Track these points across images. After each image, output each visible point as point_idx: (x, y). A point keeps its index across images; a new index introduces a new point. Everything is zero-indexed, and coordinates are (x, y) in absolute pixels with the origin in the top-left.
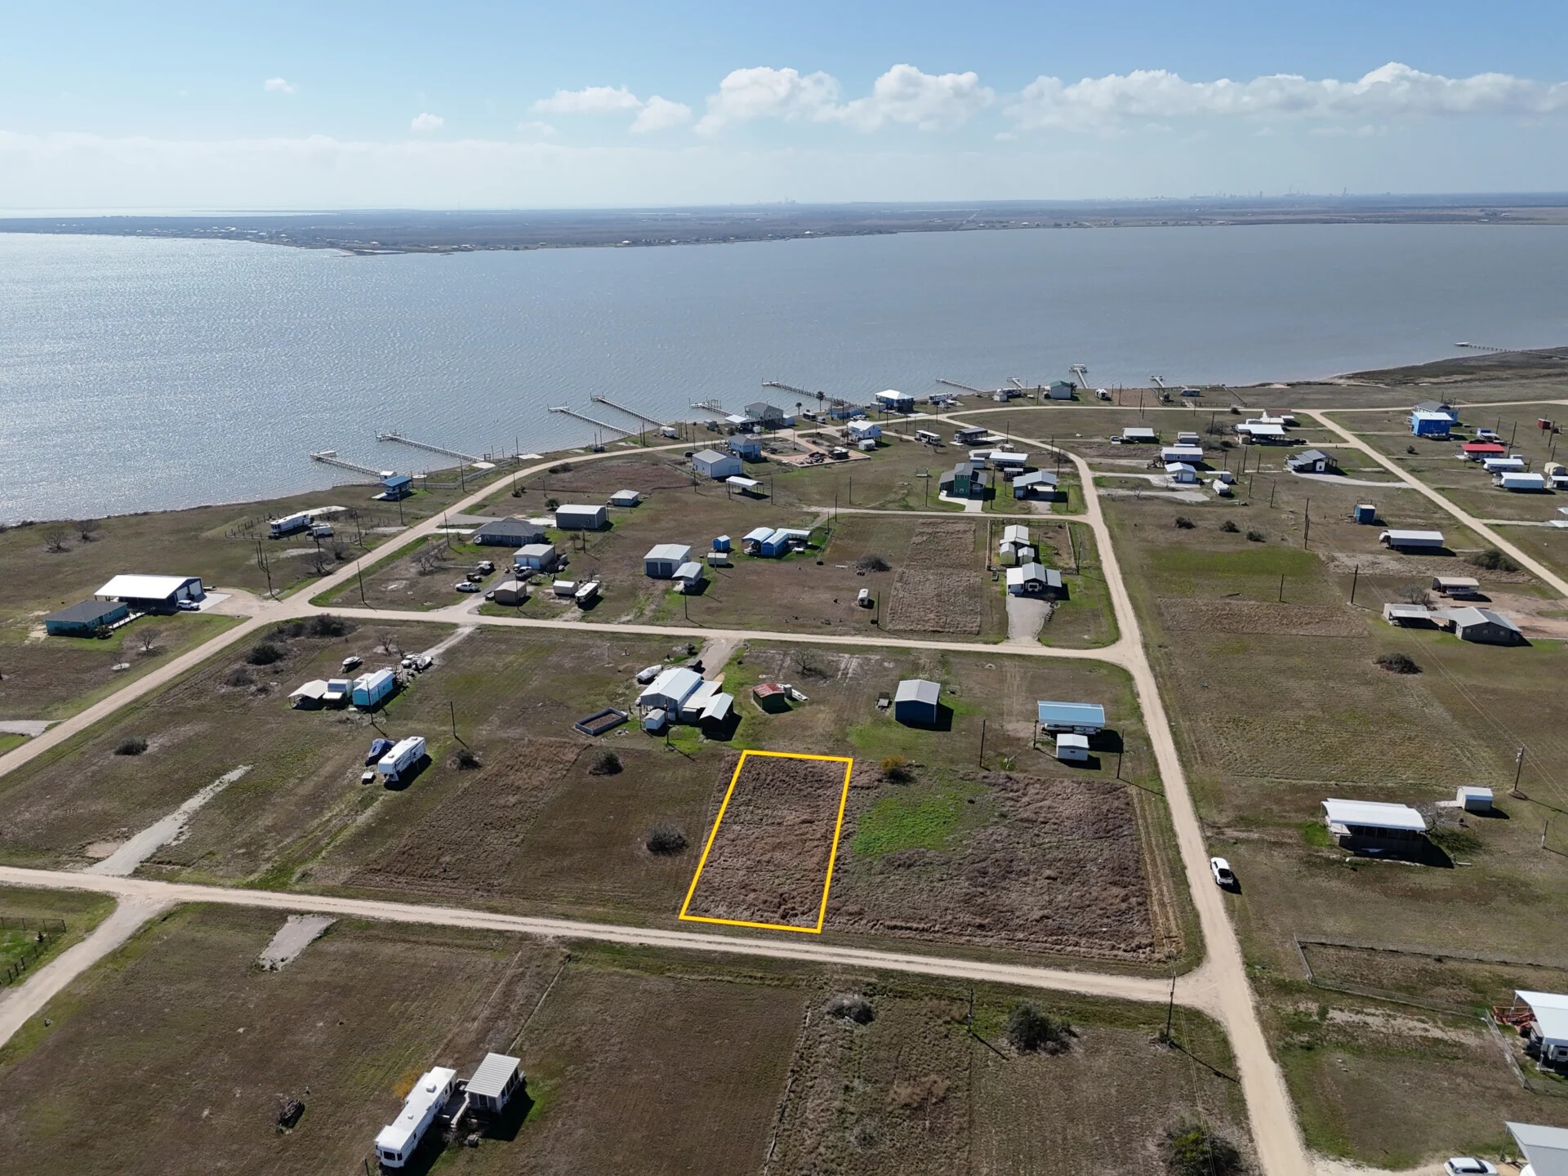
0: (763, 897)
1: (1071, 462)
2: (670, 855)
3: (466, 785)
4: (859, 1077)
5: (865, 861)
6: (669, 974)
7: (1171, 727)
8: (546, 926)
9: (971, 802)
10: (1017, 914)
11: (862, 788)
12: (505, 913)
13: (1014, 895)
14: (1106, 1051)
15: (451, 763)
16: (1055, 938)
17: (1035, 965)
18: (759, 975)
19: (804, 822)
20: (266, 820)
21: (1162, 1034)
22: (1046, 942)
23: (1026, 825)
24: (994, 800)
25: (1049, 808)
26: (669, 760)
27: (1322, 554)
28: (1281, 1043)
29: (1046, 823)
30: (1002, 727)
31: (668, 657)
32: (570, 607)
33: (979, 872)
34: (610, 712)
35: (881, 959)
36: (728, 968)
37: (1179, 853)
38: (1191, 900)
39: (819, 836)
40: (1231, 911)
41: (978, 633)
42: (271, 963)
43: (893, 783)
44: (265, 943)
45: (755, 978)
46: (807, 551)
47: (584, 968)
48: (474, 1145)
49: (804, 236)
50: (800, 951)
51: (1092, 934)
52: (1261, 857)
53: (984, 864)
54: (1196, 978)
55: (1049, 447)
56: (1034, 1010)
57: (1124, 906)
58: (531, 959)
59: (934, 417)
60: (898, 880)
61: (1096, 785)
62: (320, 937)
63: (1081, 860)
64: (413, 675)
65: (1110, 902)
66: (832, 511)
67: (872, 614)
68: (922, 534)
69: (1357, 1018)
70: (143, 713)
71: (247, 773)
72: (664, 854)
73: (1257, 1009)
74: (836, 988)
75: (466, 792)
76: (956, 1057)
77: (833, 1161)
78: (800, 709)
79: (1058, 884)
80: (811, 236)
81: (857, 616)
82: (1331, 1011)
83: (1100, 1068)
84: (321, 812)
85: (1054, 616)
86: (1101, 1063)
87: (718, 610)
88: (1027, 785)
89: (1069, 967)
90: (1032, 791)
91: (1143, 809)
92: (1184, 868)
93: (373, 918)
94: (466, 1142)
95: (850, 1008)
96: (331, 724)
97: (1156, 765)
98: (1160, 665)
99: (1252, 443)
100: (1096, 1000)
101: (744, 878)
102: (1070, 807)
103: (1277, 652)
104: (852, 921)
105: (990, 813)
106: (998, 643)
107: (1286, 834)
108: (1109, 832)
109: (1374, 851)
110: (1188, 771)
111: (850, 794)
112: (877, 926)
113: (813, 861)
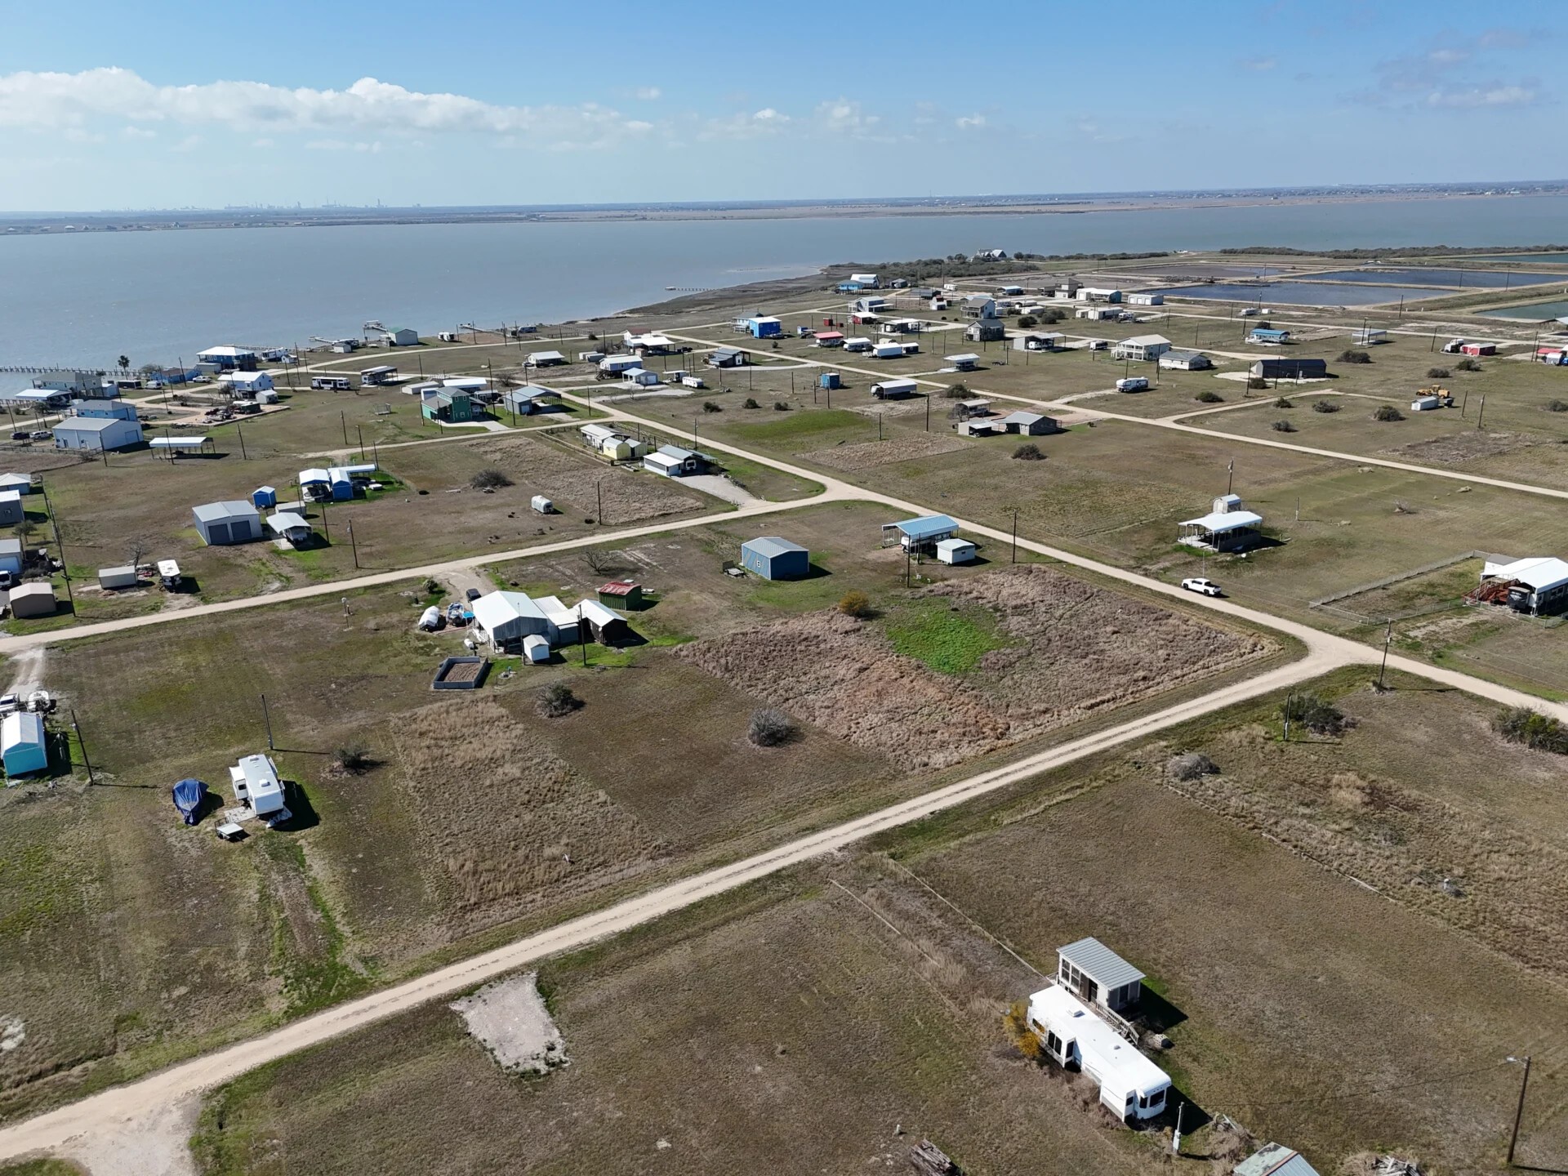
1: (519, 384)
2: (796, 741)
3: (406, 783)
5: (971, 676)
8: (809, 846)
9: (955, 609)
11: (854, 631)
12: (740, 859)
13: (1118, 652)
17: (1228, 685)
18: (1078, 783)
19: (862, 670)
20: (142, 943)
21: (1375, 684)
22: (1199, 669)
23: (1025, 609)
24: (967, 603)
28: (1429, 660)
29: (1035, 603)
30: (865, 559)
31: (417, 602)
32: (161, 595)
33: (1066, 647)
34: (452, 663)
37: (1149, 589)
38: (1216, 611)
39: (898, 674)
41: (705, 507)
42: (539, 1062)
43: (869, 620)
44: (477, 1050)
46: (386, 487)
47: (925, 857)
48: (1168, 1045)
50: (1068, 753)
51: (1214, 652)
57: (1194, 628)
59: (295, 371)
60: (1023, 676)
62: (549, 1000)
63: (1108, 615)
65: (1181, 630)
69: (1424, 631)
72: (789, 744)
74: (1151, 760)
79: (1127, 634)
82: (1407, 633)
84: (228, 894)
89: (1248, 676)
92: (1172, 596)
94: (1160, 1047)
95: (1198, 766)
101: (904, 727)
102: (1026, 589)
103: (944, 467)
104: (1056, 716)
105: (985, 611)
106: (736, 510)
107: (1180, 557)
108: (1085, 593)
109: (1239, 548)
110: (1047, 545)
111: (852, 639)
112: (1078, 712)
113: (932, 692)
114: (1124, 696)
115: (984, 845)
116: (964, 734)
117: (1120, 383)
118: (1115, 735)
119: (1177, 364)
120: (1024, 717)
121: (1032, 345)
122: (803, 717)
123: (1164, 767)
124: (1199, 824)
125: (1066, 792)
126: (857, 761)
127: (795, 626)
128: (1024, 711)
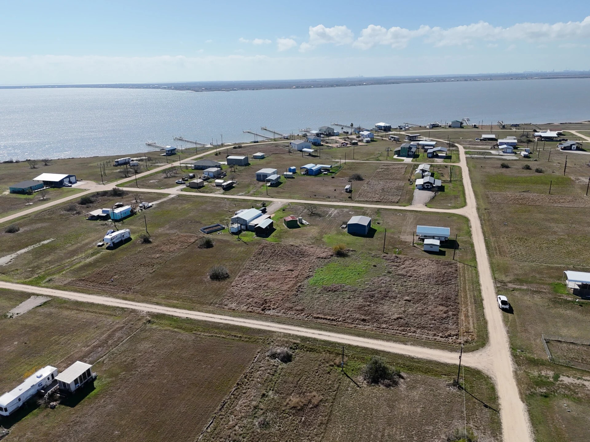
0: (256, 300)
1: (456, 146)
2: (219, 281)
3: (141, 249)
4: (273, 390)
5: (313, 288)
6: (194, 332)
7: (485, 240)
8: (145, 307)
9: (375, 266)
10: (385, 315)
11: (322, 258)
12: (129, 300)
13: (385, 307)
14: (419, 388)
15: (139, 241)
16: (403, 328)
17: (388, 340)
18: (240, 335)
20: (48, 259)
21: (454, 381)
22: (398, 330)
23: (400, 277)
24: (387, 266)
25: (414, 270)
26: (236, 244)
27: (573, 178)
28: (528, 392)
29: (411, 276)
30: (399, 237)
32: (220, 189)
33: (370, 296)
34: (219, 225)
35: (305, 332)
36: (224, 331)
37: (480, 293)
38: (484, 315)
40: (506, 321)
41: (397, 202)
42: (12, 315)
43: (338, 257)
44: (14, 306)
45: (237, 337)
46: (329, 174)
47: (154, 326)
48: (53, 407)
49: (363, 85)
51: (424, 328)
52: (527, 298)
53: (373, 293)
54: (480, 353)
55: (447, 142)
56: (380, 362)
57: (445, 315)
58: (131, 321)
59: (399, 133)
60: (326, 297)
61: (441, 262)
62: (40, 306)
63: (425, 293)
64: (142, 210)
65: (437, 313)
66: (344, 161)
67: (349, 195)
68: (382, 168)
69: (578, 382)
70: (26, 219)
71: (53, 241)
72: (216, 280)
73: (515, 372)
74: (277, 344)
75: (140, 252)
76: (330, 384)
77: (241, 435)
78: (305, 228)
79: (411, 304)
80: (365, 85)
81: (343, 195)
82: (561, 376)
83: (414, 397)
84: (74, 256)
85: (436, 197)
86: (415, 394)
87: (282, 192)
88: (405, 260)
89: (407, 343)
90: (407, 263)
91: (464, 273)
92: (482, 300)
93: (68, 299)
94: (49, 406)
95: (279, 354)
96: (98, 226)
97: (475, 254)
98: (484, 216)
99: (542, 141)
100: (419, 360)
105: (383, 271)
112: (309, 317)
115: (173, 333)
125: (231, 336)
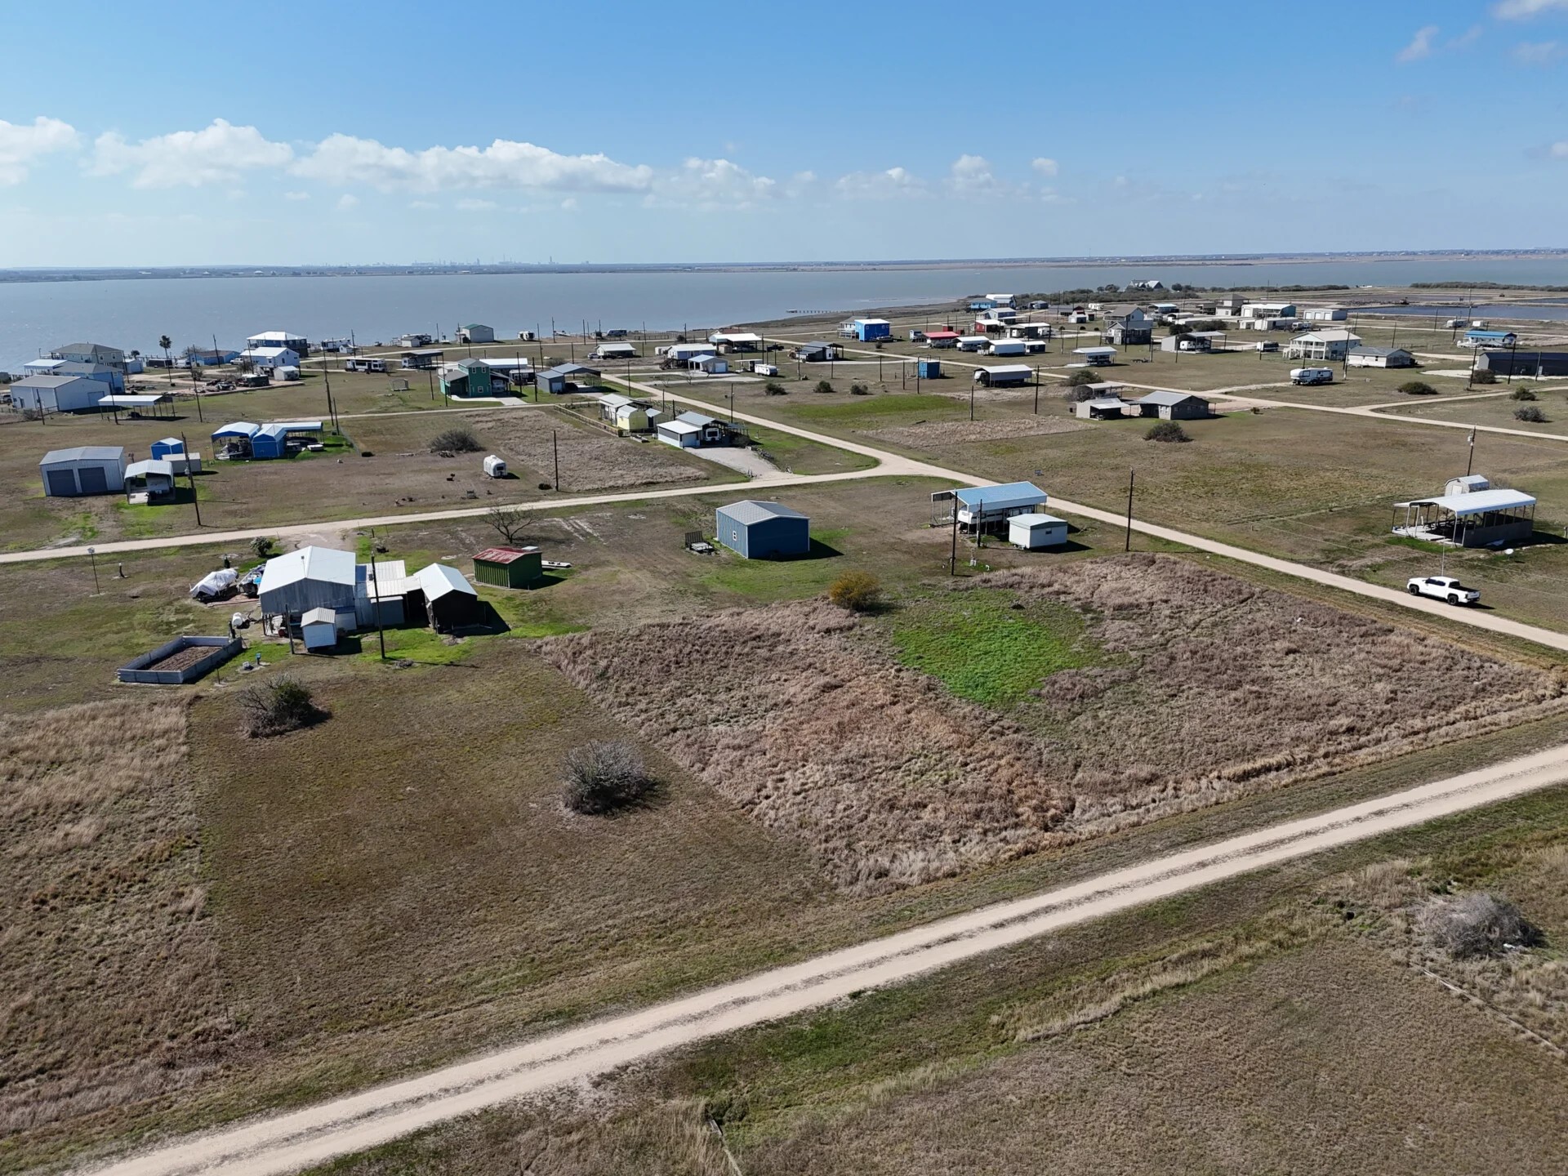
2: (648, 807)
5: (1020, 709)
6: (1024, 1034)
9: (1018, 608)
11: (842, 630)
18: (1204, 945)
25: (1122, 590)
26: (422, 679)
27: (943, 395)
29: (1154, 603)
30: (901, 539)
34: (185, 645)
37: (1349, 592)
38: (1474, 627)
39: (887, 699)
41: (707, 477)
43: (873, 616)
50: (1190, 868)
51: (1484, 692)
57: (1439, 651)
72: (631, 811)
78: (580, 577)
81: (505, 487)
85: (771, 456)
87: (255, 510)
97: (1142, 533)
99: (734, 352)
101: (864, 794)
102: (1143, 585)
103: (1049, 446)
104: (1170, 791)
105: (1067, 612)
106: (748, 481)
107: (1397, 552)
108: (1240, 592)
109: (1498, 543)
110: (1183, 531)
111: (835, 640)
112: (1217, 785)
113: (940, 731)
114: (1310, 759)
115: (954, 1099)
116: (977, 815)
117: (1295, 373)
118: (1293, 838)
119: (1370, 361)
120: (1106, 789)
121: (1184, 344)
122: (683, 762)
123: (1409, 918)
124: (1519, 1087)
125: (1180, 961)
126: (746, 857)
127: (752, 618)
128: (1106, 775)
